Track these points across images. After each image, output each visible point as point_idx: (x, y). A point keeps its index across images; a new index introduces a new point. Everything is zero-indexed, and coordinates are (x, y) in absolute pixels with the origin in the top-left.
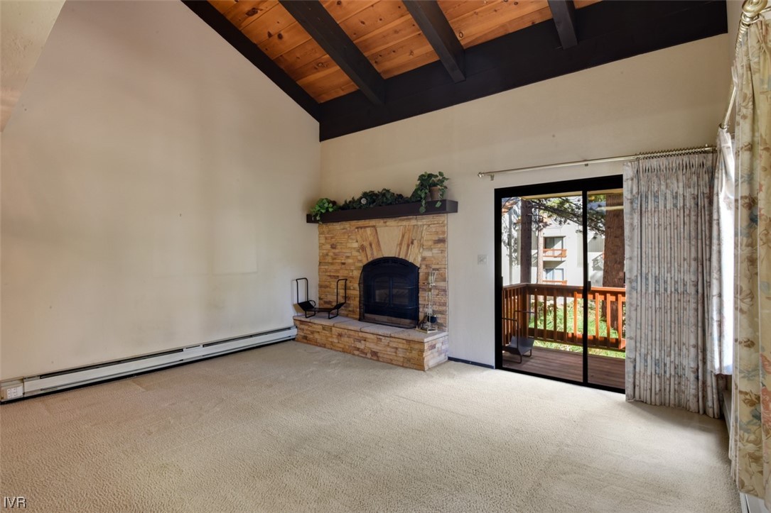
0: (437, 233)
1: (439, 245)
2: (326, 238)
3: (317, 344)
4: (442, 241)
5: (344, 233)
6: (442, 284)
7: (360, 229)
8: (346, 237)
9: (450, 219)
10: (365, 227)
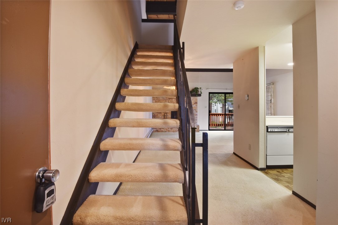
0: (195, 101)
1: (196, 104)
2: (156, 101)
3: (162, 131)
4: (197, 103)
5: (164, 100)
6: (196, 113)
7: (170, 99)
8: (165, 101)
9: (198, 98)
10: (172, 99)
